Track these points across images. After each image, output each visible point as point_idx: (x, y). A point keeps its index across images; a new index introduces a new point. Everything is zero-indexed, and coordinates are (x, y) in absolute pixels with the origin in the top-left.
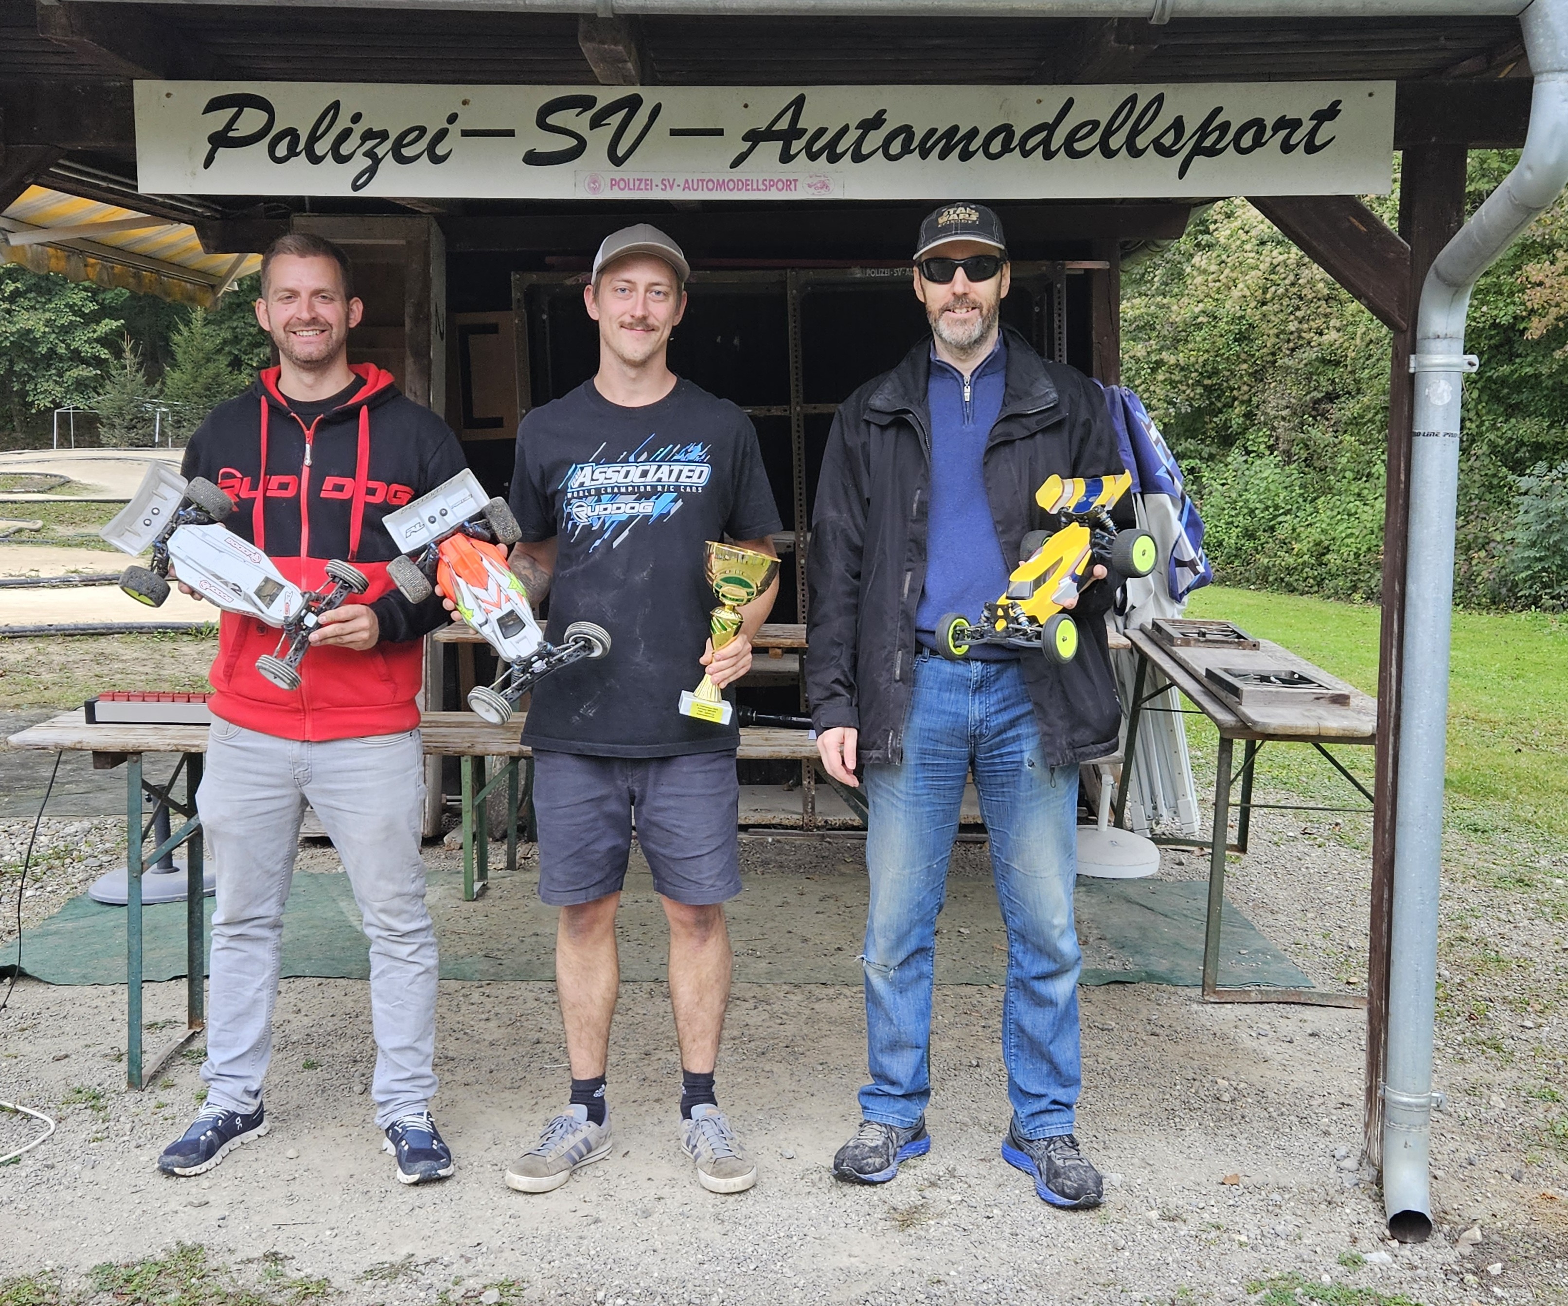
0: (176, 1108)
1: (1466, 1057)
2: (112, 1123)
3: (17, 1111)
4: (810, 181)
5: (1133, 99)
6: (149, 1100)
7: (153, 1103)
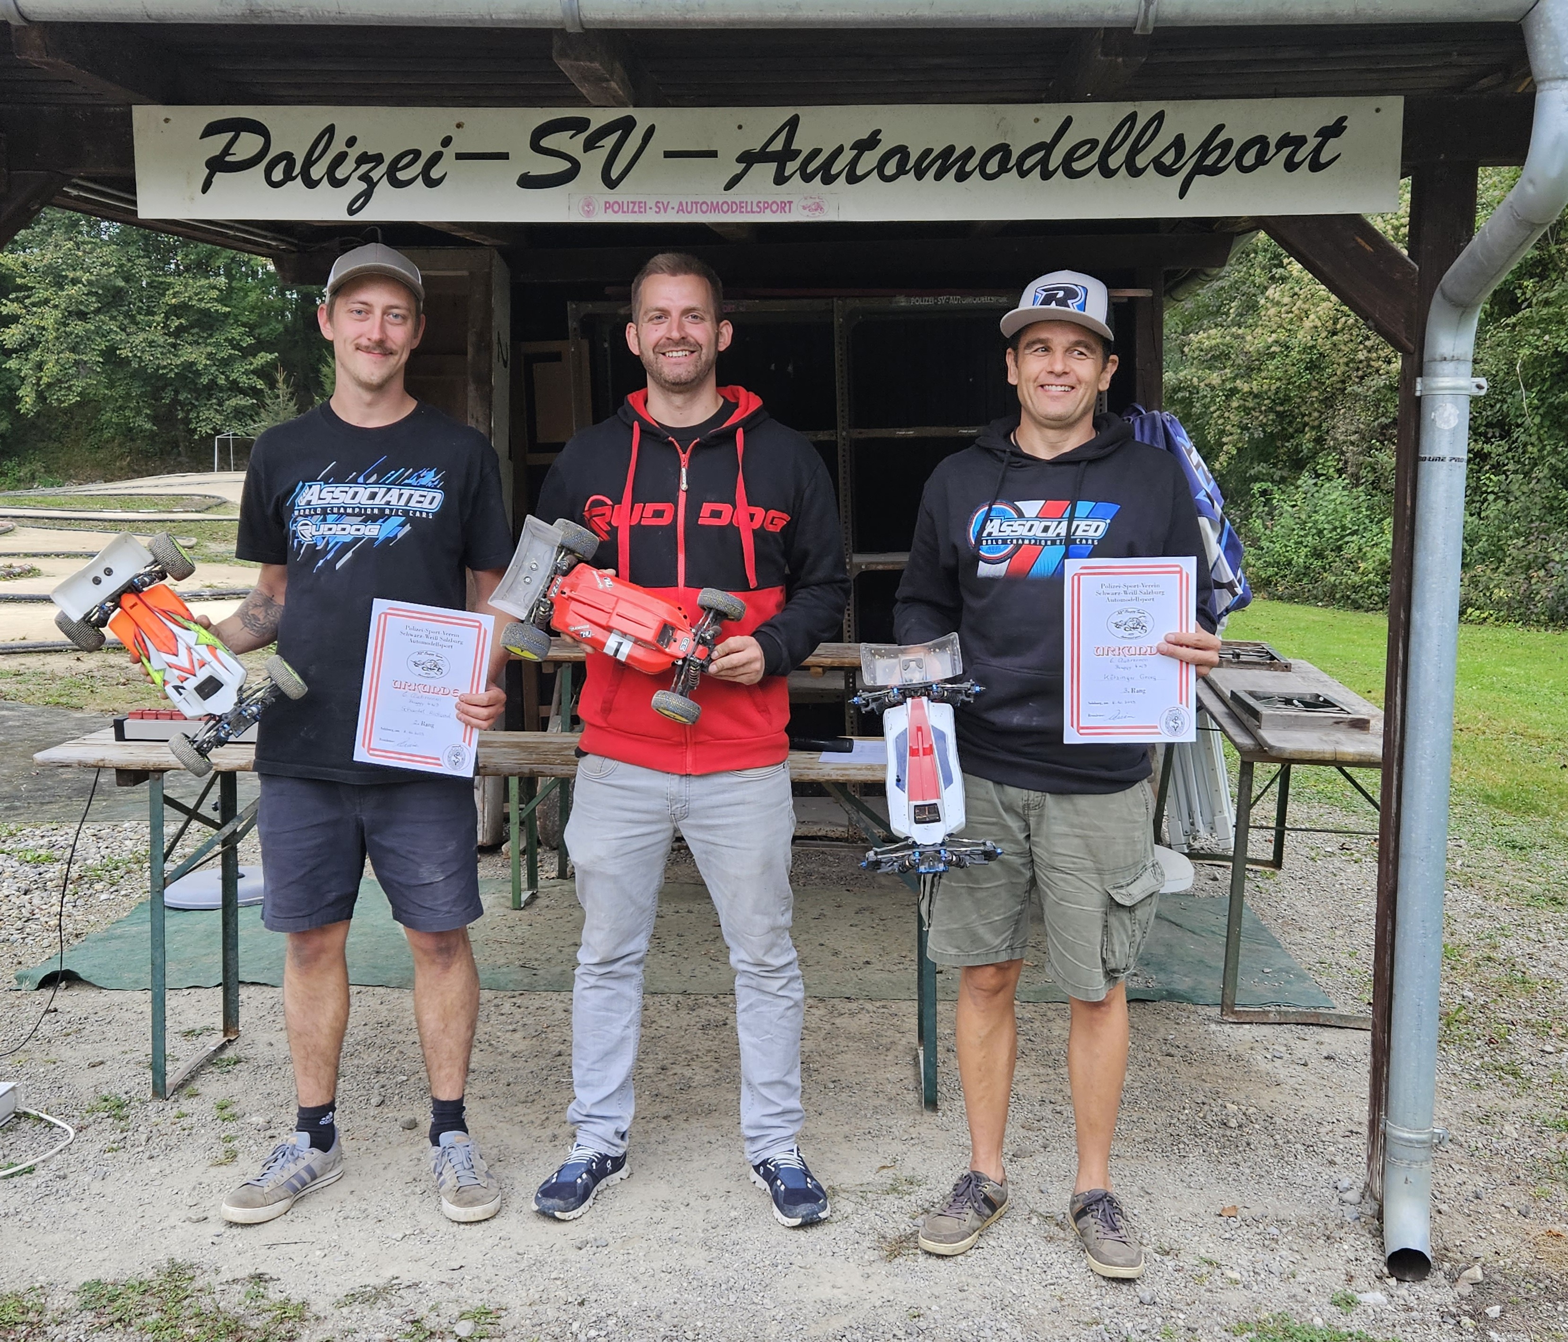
0: (195, 1118)
1: (1482, 1083)
2: (130, 1133)
3: (42, 1119)
4: (804, 203)
5: (1133, 117)
6: (171, 1109)
7: (175, 1112)
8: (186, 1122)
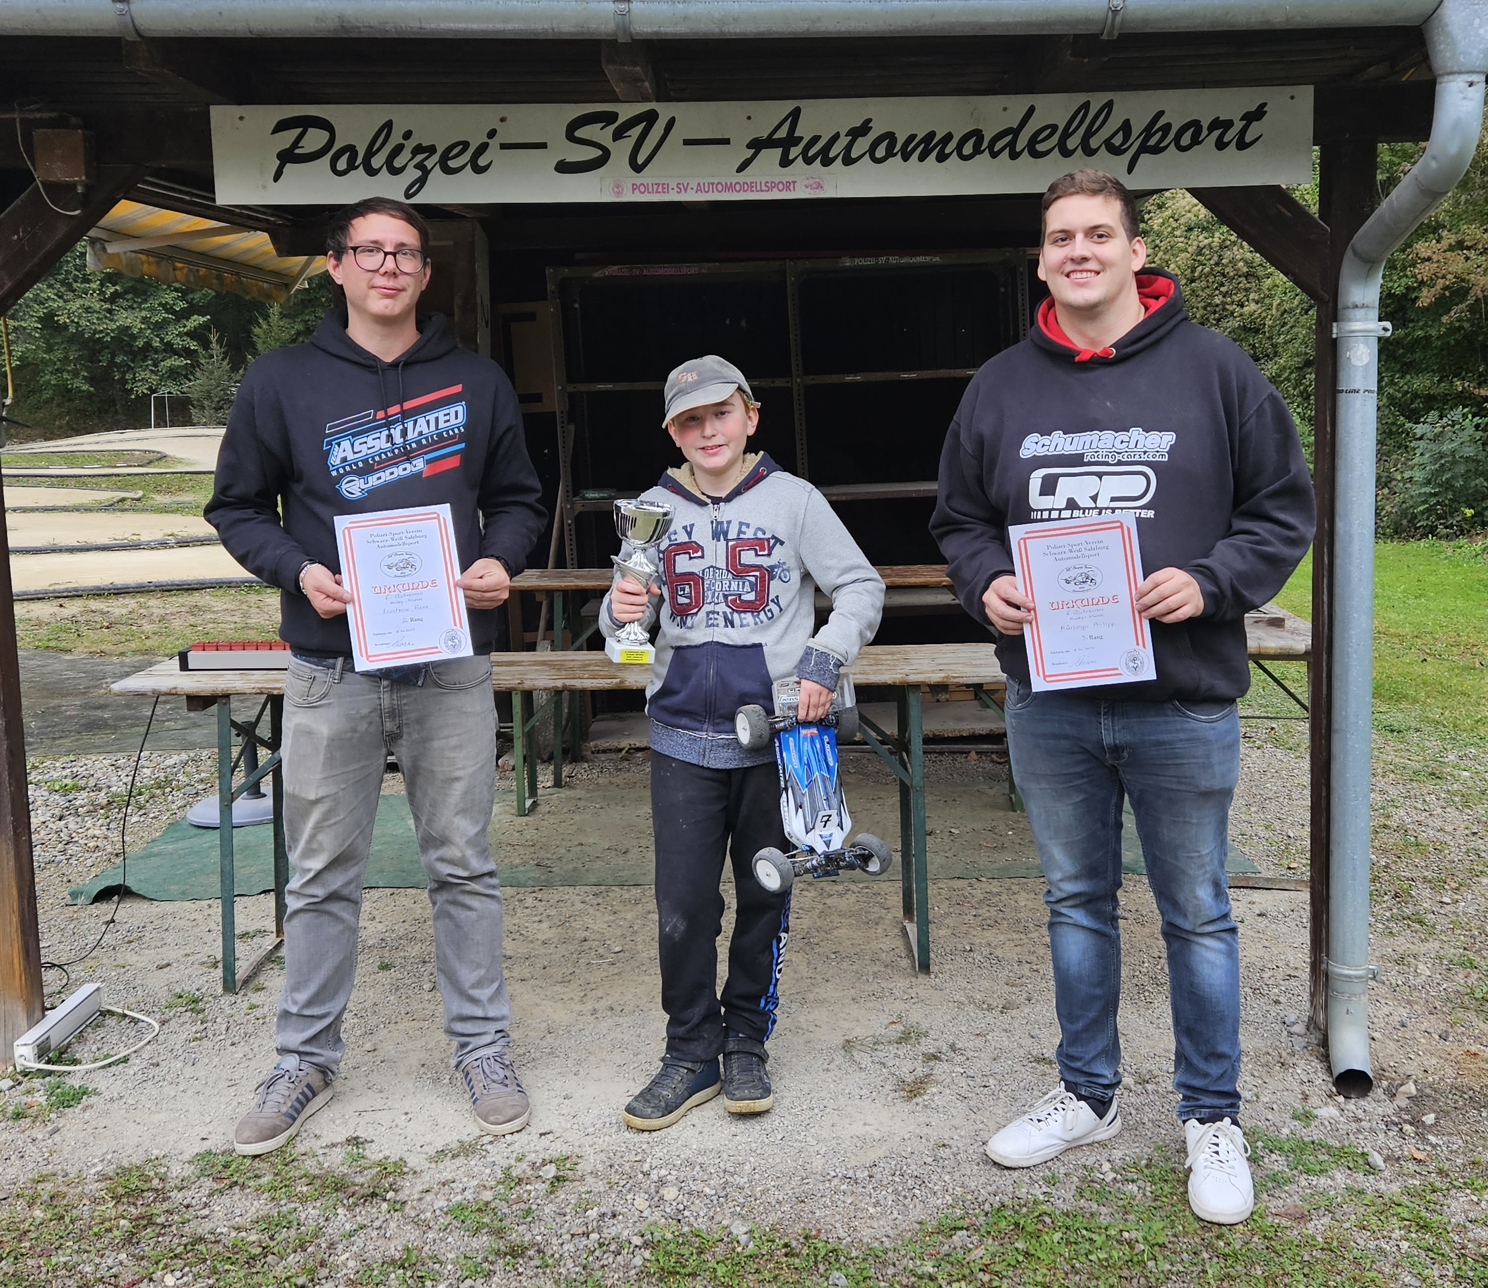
0: (266, 1009)
2: (210, 1024)
3: (125, 1016)
6: (243, 1001)
7: (246, 1005)
8: (258, 1012)
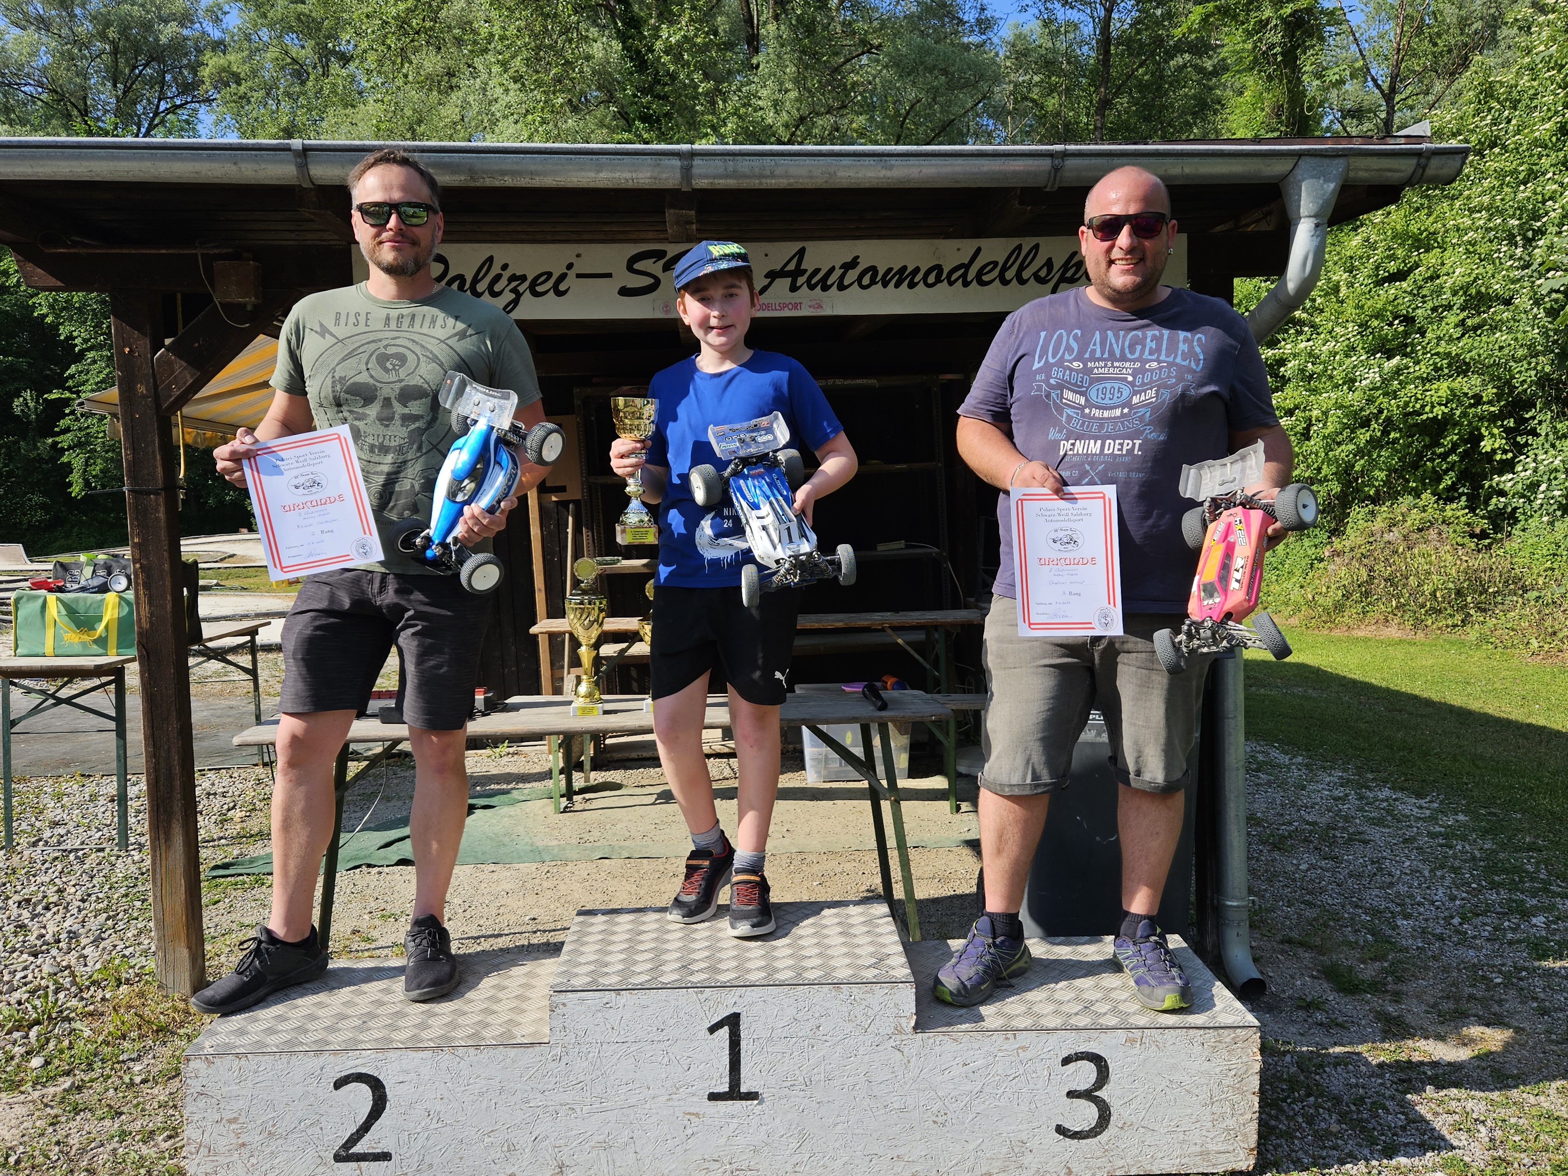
4: (810, 304)
5: (1019, 247)
